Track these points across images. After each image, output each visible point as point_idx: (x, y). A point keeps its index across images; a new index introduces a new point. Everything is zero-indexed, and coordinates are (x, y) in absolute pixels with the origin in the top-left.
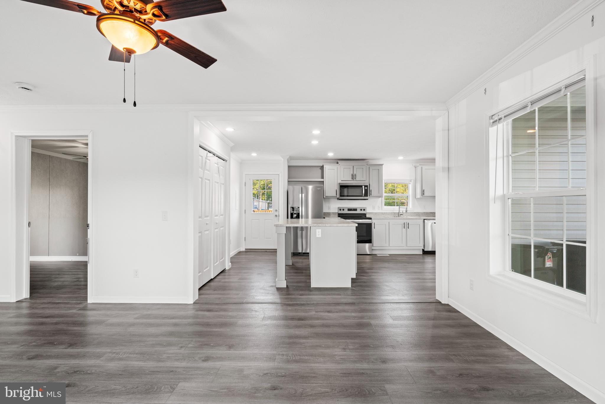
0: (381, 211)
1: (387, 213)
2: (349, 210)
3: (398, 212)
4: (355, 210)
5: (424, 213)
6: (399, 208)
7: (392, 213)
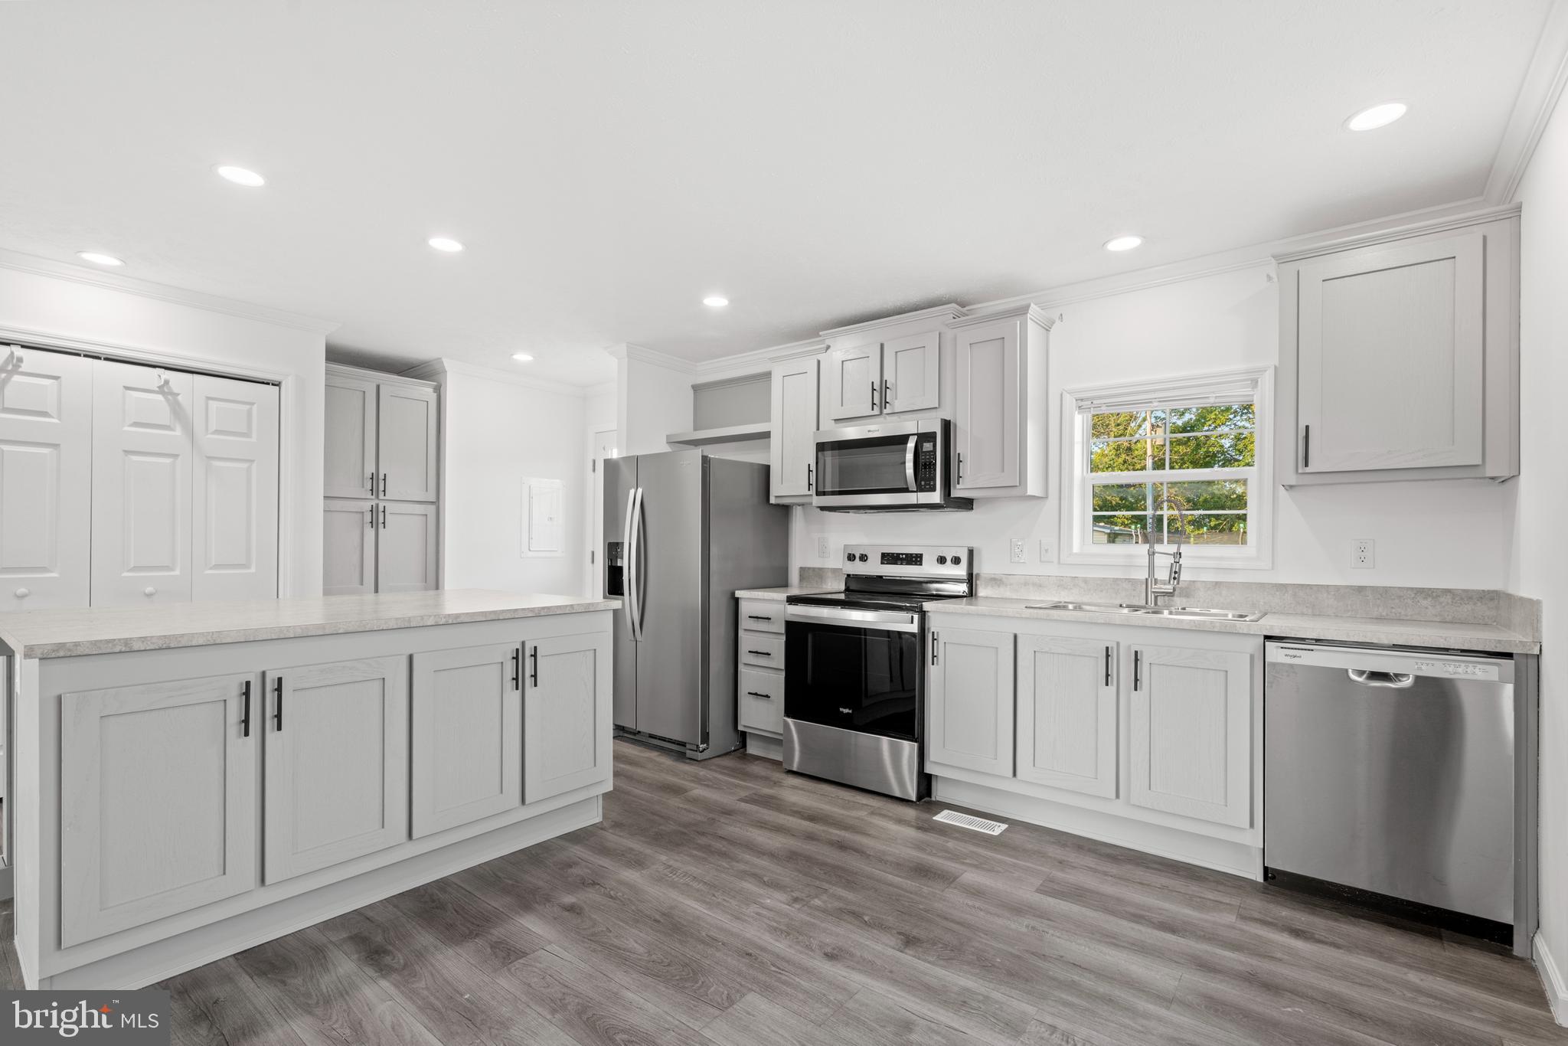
0: (1053, 570)
1: (1085, 580)
2: (889, 558)
3: (1143, 575)
4: (915, 559)
5: (1360, 589)
6: (1152, 554)
7: (1115, 580)
